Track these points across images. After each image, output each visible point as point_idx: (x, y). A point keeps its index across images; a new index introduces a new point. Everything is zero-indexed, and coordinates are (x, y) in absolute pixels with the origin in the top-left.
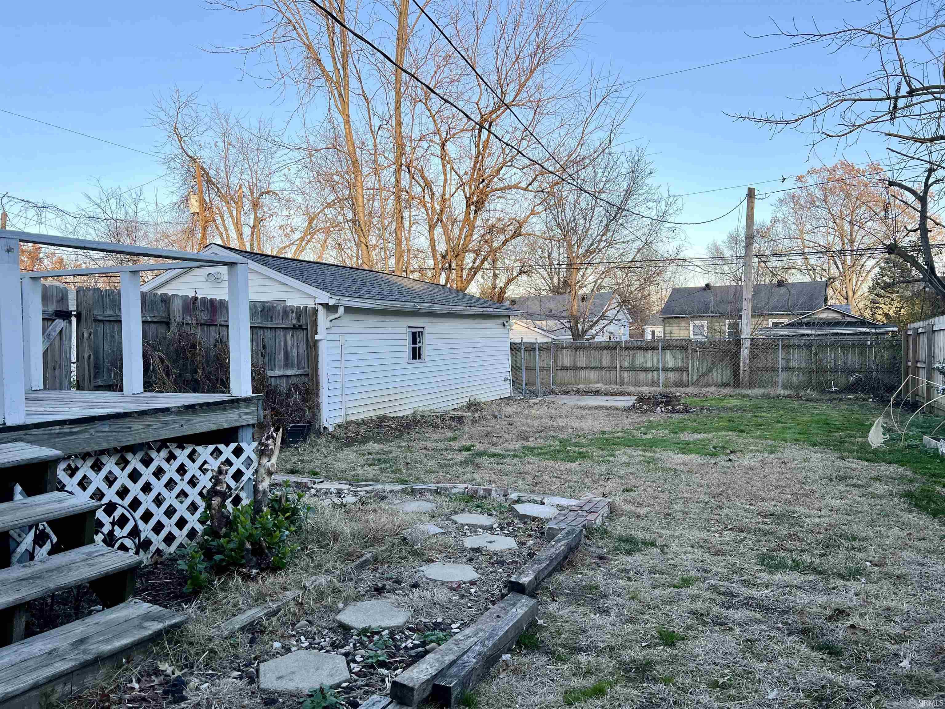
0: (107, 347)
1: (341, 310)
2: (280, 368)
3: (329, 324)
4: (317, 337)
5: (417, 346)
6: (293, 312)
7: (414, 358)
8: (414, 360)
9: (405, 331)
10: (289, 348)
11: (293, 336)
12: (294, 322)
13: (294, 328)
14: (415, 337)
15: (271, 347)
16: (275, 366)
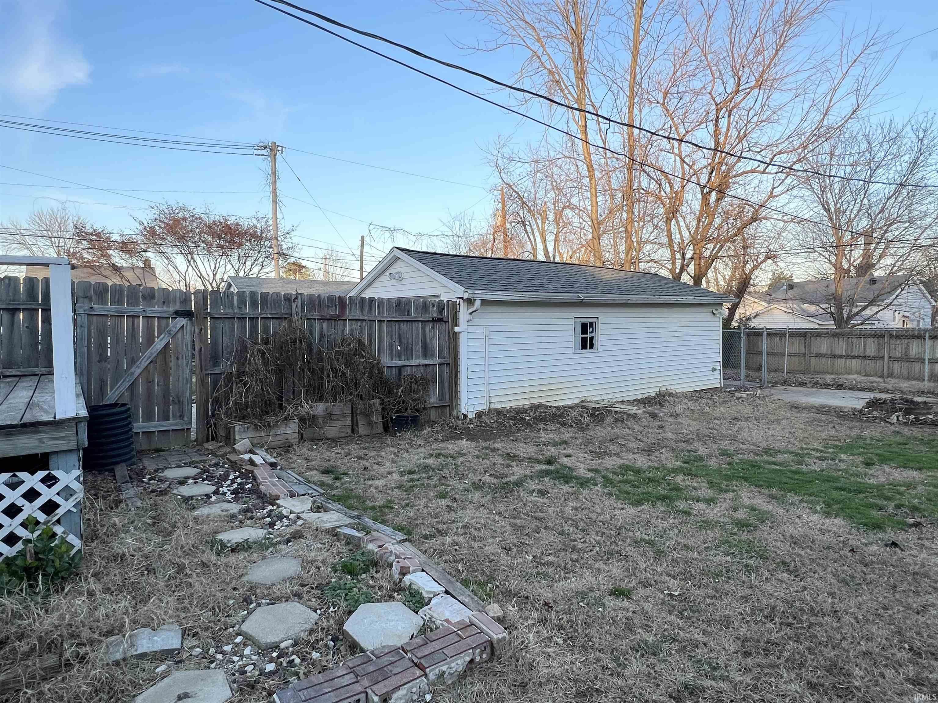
0: (226, 340)
1: (478, 303)
2: (418, 357)
3: (468, 317)
4: (456, 329)
5: (588, 336)
6: (433, 306)
7: (584, 347)
8: (584, 351)
9: (572, 321)
10: (428, 340)
11: (433, 328)
12: (435, 315)
13: (434, 321)
14: (584, 328)
15: (408, 339)
16: (412, 356)
